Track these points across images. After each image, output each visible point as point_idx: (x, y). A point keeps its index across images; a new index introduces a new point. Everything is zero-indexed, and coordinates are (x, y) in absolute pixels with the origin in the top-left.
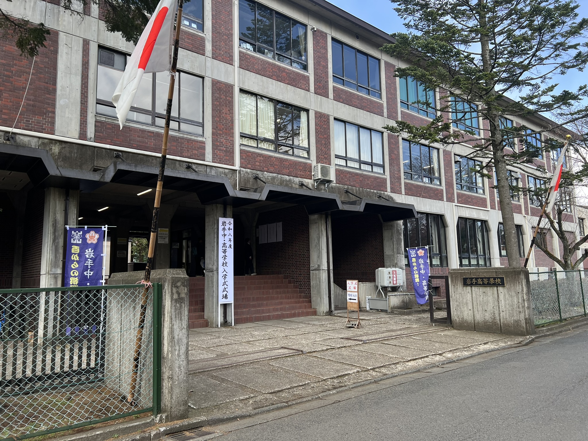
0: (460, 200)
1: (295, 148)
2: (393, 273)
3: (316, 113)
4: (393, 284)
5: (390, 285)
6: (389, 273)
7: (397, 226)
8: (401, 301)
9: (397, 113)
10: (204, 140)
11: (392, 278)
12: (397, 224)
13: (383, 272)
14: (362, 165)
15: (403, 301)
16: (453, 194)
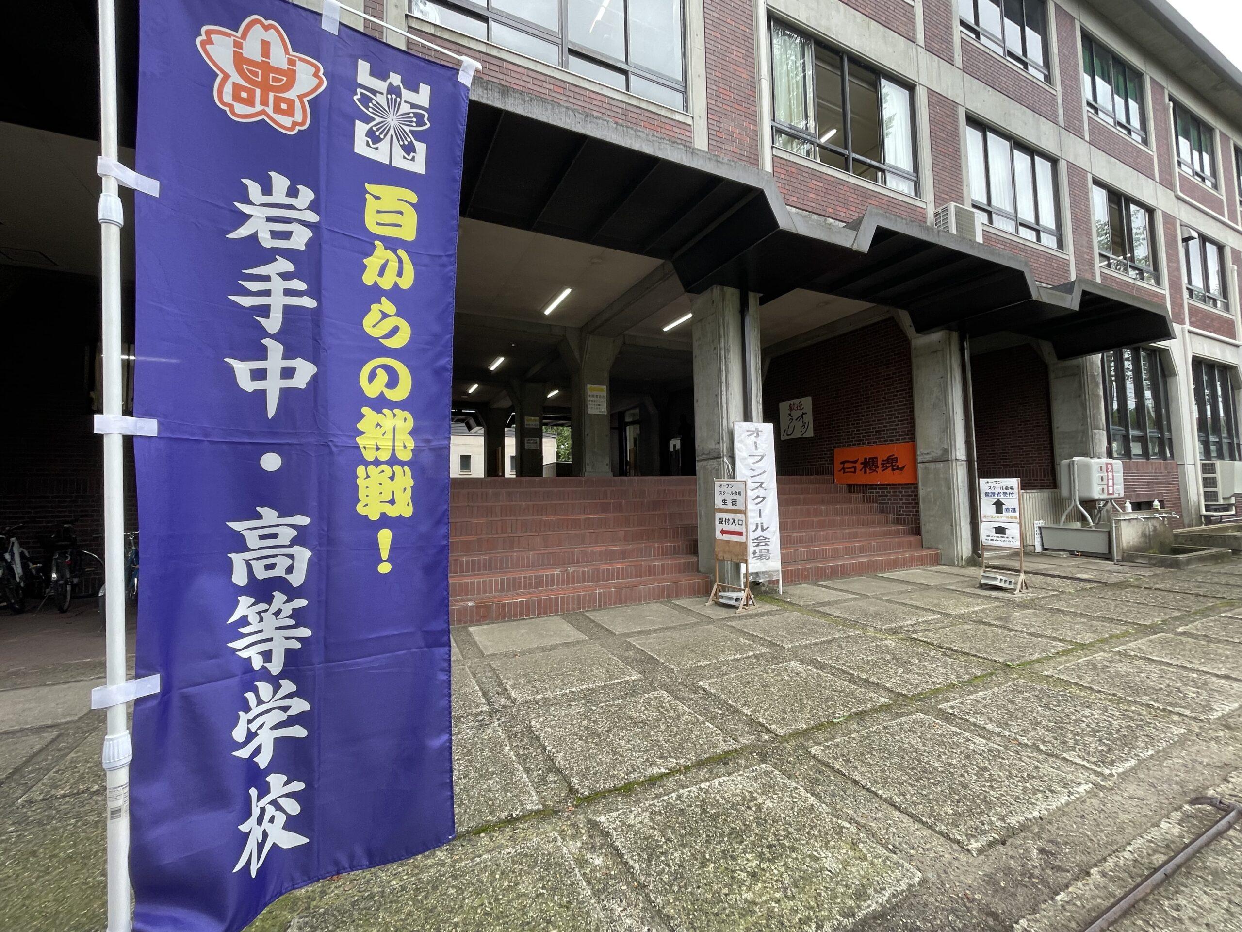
0: (1193, 319)
1: (889, 171)
2: (1107, 469)
3: (931, 92)
4: (1109, 494)
5: (1102, 497)
6: (1101, 468)
7: (1092, 368)
8: (1140, 533)
9: (1081, 121)
10: (689, 121)
11: (1105, 479)
12: (1092, 363)
13: (1088, 467)
14: (1021, 228)
15: (1144, 535)
16: (1182, 305)
